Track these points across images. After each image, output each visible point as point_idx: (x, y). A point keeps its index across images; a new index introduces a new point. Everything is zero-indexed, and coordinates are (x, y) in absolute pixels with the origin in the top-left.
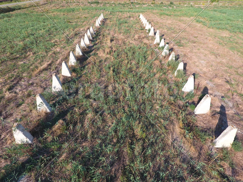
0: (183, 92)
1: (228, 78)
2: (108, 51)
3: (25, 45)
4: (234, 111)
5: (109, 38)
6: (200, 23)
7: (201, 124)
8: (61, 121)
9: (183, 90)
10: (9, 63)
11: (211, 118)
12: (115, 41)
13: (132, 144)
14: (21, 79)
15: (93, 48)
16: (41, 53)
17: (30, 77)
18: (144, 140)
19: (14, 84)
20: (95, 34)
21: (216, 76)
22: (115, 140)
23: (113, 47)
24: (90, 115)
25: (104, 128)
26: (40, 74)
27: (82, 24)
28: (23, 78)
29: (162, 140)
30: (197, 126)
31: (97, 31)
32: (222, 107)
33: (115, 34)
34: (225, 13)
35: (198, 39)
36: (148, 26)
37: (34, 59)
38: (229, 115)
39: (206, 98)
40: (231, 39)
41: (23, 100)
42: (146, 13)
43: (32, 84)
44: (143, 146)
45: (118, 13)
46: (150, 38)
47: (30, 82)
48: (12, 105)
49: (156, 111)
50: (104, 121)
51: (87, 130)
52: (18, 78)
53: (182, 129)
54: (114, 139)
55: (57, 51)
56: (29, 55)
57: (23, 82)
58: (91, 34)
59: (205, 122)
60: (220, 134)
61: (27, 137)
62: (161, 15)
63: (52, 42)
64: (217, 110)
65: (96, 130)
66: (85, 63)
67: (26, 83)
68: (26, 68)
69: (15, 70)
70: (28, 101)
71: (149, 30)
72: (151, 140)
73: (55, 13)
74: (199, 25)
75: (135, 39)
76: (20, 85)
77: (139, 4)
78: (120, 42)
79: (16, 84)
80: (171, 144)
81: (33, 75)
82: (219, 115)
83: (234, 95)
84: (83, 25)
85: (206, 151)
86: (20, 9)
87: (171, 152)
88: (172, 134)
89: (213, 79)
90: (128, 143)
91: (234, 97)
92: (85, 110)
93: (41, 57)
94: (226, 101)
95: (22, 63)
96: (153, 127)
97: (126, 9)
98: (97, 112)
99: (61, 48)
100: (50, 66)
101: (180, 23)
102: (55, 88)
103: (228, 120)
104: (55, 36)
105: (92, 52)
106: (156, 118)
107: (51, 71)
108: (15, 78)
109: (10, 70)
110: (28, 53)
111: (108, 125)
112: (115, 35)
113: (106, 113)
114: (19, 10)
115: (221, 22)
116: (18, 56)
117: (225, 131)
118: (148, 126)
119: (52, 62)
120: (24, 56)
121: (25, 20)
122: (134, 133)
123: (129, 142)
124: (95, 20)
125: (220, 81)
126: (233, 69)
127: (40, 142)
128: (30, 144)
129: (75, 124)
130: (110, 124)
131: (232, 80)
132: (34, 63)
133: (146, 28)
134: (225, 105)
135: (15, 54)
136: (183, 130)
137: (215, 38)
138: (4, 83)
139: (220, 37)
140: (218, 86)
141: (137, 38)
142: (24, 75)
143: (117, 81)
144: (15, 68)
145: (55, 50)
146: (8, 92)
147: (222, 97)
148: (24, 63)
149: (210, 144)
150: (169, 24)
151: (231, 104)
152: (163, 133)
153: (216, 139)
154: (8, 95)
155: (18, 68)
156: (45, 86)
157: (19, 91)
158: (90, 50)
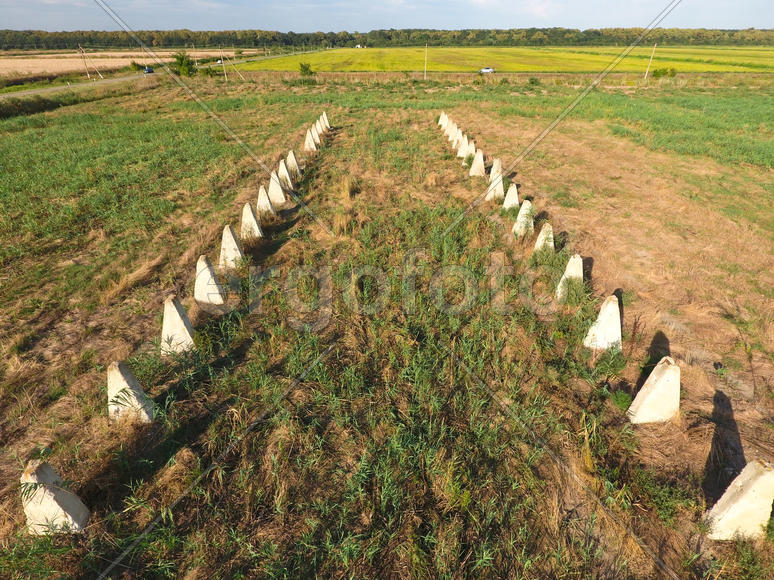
0: (589, 352)
1: (729, 304)
2: (343, 222)
3: (82, 209)
4: (762, 413)
5: (346, 184)
6: (622, 136)
7: (653, 458)
8: (185, 453)
9: (587, 342)
10: (29, 263)
11: (685, 436)
12: (364, 192)
13: (423, 530)
14: (60, 315)
15: (296, 216)
16: (133, 231)
17: (91, 308)
18: (465, 517)
19: (39, 331)
20: (302, 172)
21: (690, 297)
22: (366, 519)
23: (358, 210)
24: (283, 432)
25: (328, 475)
26: (124, 298)
27: (263, 145)
28: (68, 310)
29: (528, 516)
30: (643, 466)
31: (309, 165)
32: (720, 400)
33: (363, 173)
34: (700, 108)
35: (622, 186)
36: (465, 149)
37: (110, 251)
38: (744, 424)
39: (664, 368)
40: (725, 184)
41: (64, 384)
42: (459, 110)
43: (97, 330)
44: (462, 537)
45: (371, 111)
46: (473, 183)
47: (92, 324)
48: (26, 399)
49: (503, 414)
50: (329, 449)
51: (274, 485)
52: (52, 313)
53: (592, 474)
54: (363, 515)
55: (182, 225)
56: (94, 239)
57: (67, 325)
58: (291, 173)
59: (667, 452)
60: (722, 490)
61: (66, 509)
62: (504, 114)
63: (170, 197)
64: (702, 407)
65: (301, 482)
66: (270, 261)
67: (78, 327)
68: (80, 278)
69: (46, 287)
70: (79, 385)
71: (470, 160)
72: (490, 515)
73: (181, 113)
74: (622, 143)
75: (426, 187)
76: (58, 334)
77: (436, 84)
78: (380, 196)
79: (46, 330)
80: (557, 528)
81: (102, 301)
82: (713, 425)
83: (754, 359)
84: (266, 146)
85: (679, 551)
86: (75, 102)
87: (559, 558)
88: (561, 494)
89: (681, 306)
90: (410, 529)
91: (755, 364)
92: (268, 416)
93: (132, 244)
94: (730, 378)
95: (70, 262)
96: (494, 471)
97: (398, 100)
98: (306, 421)
99: (197, 216)
100: (159, 271)
101: (562, 138)
102: (169, 341)
103: (744, 443)
104: (177, 180)
105: (292, 226)
106: (505, 437)
107: (162, 287)
108: (43, 312)
109: (28, 287)
110: (92, 233)
111: (343, 464)
112: (363, 177)
113: (336, 424)
114: (72, 108)
115: (689, 133)
116: (59, 241)
117: (738, 482)
118: (480, 466)
119: (167, 259)
120: (76, 243)
121: (87, 135)
122: (430, 493)
123: (414, 525)
124: (302, 132)
125: (703, 313)
126: (741, 273)
127: (110, 528)
128: (77, 537)
129: (233, 462)
130: (350, 461)
131: (741, 309)
132: (107, 264)
133: (459, 154)
134: (727, 392)
135: (50, 236)
136: (595, 480)
137: (675, 182)
138: (7, 328)
139: (690, 178)
140: (698, 328)
141: (434, 183)
142: (73, 301)
143: (371, 317)
144: (46, 278)
145: (177, 223)
146: (16, 359)
147: (717, 365)
148: (77, 263)
149: (690, 527)
150: (530, 140)
151: (747, 390)
152: (529, 490)
153: (709, 507)
154: (17, 368)
155: (57, 279)
156: (138, 337)
157: (54, 355)
158: (285, 221)
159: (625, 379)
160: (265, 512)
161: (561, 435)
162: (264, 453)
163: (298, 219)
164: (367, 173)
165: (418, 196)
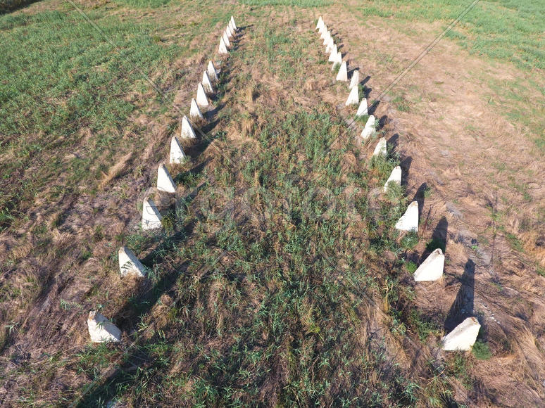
0: (397, 232)
1: (491, 196)
2: (249, 126)
3: (71, 109)
4: (491, 275)
5: (250, 90)
6: (453, 39)
7: (423, 303)
8: (166, 297)
9: (397, 226)
10: (46, 156)
11: (443, 290)
12: (262, 96)
13: (295, 345)
14: (77, 196)
15: (216, 118)
16: (109, 129)
17: (94, 193)
19: (65, 209)
20: (218, 76)
21: (470, 192)
22: (265, 336)
23: (258, 113)
24: (218, 284)
25: (244, 310)
26: (112, 186)
28: (79, 194)
29: (350, 336)
30: (416, 307)
31: (223, 68)
32: (470, 266)
33: (261, 77)
35: (442, 91)
37: (97, 146)
38: (479, 282)
39: (436, 255)
40: (516, 89)
41: (88, 249)
43: (101, 210)
44: (315, 348)
45: (267, 9)
47: (96, 205)
48: (69, 259)
49: (342, 274)
50: (245, 295)
51: (215, 316)
52: (70, 196)
53: (387, 314)
54: (263, 334)
55: (141, 124)
56: (84, 136)
57: (82, 206)
58: (212, 82)
59: (431, 300)
60: (453, 328)
61: (110, 332)
62: (368, 13)
63: (129, 98)
64: (457, 271)
65: (230, 315)
66: (202, 158)
67: (88, 208)
68: (82, 169)
69: (62, 175)
70: (98, 249)
71: (338, 67)
72: (331, 337)
74: (450, 46)
75: (305, 91)
76: (77, 212)
78: (274, 99)
79: (69, 209)
80: (364, 343)
81: (99, 187)
82: (460, 284)
83: (497, 237)
85: (426, 356)
87: (363, 359)
88: (369, 324)
89: (461, 198)
90: (288, 343)
91: (496, 241)
92: (209, 273)
93: (110, 141)
94: (479, 251)
95: (73, 156)
96: (334, 310)
98: (232, 279)
99: (149, 116)
100: (131, 164)
102: (147, 222)
103: (476, 294)
104: (131, 81)
105: (214, 127)
106: (343, 290)
107: (135, 177)
108: (65, 196)
109: (50, 176)
110: (82, 131)
111: (252, 304)
112: (261, 81)
113: (248, 279)
116: (61, 137)
118: (327, 308)
119: (135, 154)
120: (73, 139)
121: (59, 34)
122: (299, 322)
123: (290, 340)
125: (474, 204)
126: (506, 171)
128: (116, 344)
129: (192, 304)
130: (256, 302)
131: (499, 199)
132: (96, 158)
134: (475, 260)
135: (54, 133)
136: (388, 318)
138: (46, 208)
139: (492, 83)
140: (469, 213)
141: (311, 88)
142: (81, 188)
143: (268, 204)
144: (61, 169)
145: (136, 122)
146: (56, 231)
147: (474, 241)
148: (78, 157)
149: (434, 344)
150: (383, 43)
151: (487, 258)
152: (352, 323)
153: (445, 335)
154: (59, 237)
155: (67, 169)
156: (127, 216)
157: (79, 228)
158: (209, 122)
159: (416, 251)
160: (212, 332)
161: (374, 288)
162: (209, 297)
163: (218, 121)
164: (264, 77)
165: (300, 101)
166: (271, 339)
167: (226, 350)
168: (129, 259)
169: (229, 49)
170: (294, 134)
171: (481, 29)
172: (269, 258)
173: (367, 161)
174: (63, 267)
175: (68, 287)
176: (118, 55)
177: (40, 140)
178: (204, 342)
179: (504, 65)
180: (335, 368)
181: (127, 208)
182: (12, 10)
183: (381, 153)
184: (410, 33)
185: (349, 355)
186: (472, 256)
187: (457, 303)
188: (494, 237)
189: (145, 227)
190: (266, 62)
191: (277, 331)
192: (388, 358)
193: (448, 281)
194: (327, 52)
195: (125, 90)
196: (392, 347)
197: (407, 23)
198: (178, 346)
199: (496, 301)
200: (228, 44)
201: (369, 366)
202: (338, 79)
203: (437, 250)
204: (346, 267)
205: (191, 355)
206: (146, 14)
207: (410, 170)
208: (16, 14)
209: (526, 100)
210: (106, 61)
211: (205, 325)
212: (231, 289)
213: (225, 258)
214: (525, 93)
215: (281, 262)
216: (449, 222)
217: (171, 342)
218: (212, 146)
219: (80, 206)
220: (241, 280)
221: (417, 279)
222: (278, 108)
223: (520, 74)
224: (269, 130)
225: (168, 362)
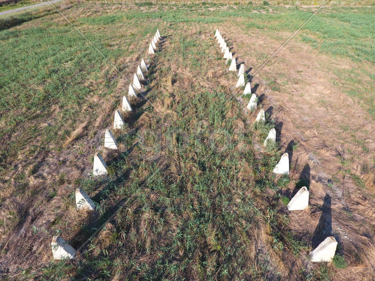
0: (274, 175)
1: (340, 149)
2: (169, 102)
3: (46, 93)
4: (343, 205)
5: (170, 78)
6: (307, 43)
7: (295, 226)
8: (109, 225)
9: (275, 171)
10: (27, 125)
11: (309, 217)
12: (178, 82)
13: (203, 259)
14: (48, 152)
16: (72, 106)
17: (59, 150)
18: (219, 255)
19: (39, 162)
20: (148, 69)
21: (324, 146)
22: (181, 253)
23: (175, 94)
24: (147, 215)
25: (166, 234)
26: (73, 145)
27: (128, 50)
28: (49, 151)
29: (243, 252)
30: (290, 230)
31: (151, 64)
32: (327, 199)
33: (178, 69)
35: (302, 76)
36: (228, 55)
37: (63, 117)
38: (335, 211)
40: (352, 75)
41: (54, 190)
43: (64, 162)
44: (217, 261)
45: (181, 24)
46: (231, 75)
47: (61, 159)
48: (40, 198)
49: (237, 206)
50: (166, 223)
51: (145, 238)
52: (43, 153)
53: (270, 235)
54: (180, 251)
55: (94, 102)
56: (54, 110)
57: (51, 159)
58: (144, 73)
59: (301, 224)
61: (68, 252)
62: (249, 27)
63: (86, 84)
64: (319, 202)
65: (156, 238)
66: (136, 125)
67: (55, 161)
68: (52, 133)
69: (38, 138)
70: (61, 190)
71: (230, 62)
73: (85, 26)
74: (306, 47)
75: (208, 78)
76: (47, 164)
78: (186, 84)
79: (42, 162)
80: (254, 257)
81: (64, 145)
82: (321, 212)
83: (346, 178)
84: (130, 50)
85: (299, 266)
86: (31, 19)
87: (253, 270)
88: (257, 243)
89: (319, 150)
90: (197, 258)
91: (346, 180)
92: (140, 207)
93: (73, 113)
94: (333, 188)
95: (46, 124)
96: (231, 233)
97: (195, 17)
98: (157, 211)
99: (100, 96)
100: (87, 130)
101: (277, 45)
102: (97, 171)
103: (333, 220)
104: (89, 74)
105: (145, 103)
106: (236, 217)
107: (89, 139)
108: (39, 152)
109: (29, 139)
110: (53, 107)
111: (171, 229)
112: (178, 72)
113: (168, 211)
114: (30, 22)
116: (39, 112)
117: (323, 243)
118: (226, 231)
119: (90, 123)
120: (46, 113)
121: (40, 43)
122: (205, 242)
123: (199, 256)
124: (147, 41)
125: (328, 154)
126: (349, 131)
127: (84, 256)
128: (72, 260)
129: (128, 229)
130: (174, 228)
131: (345, 151)
132: (62, 125)
133: (224, 57)
134: (331, 195)
135: (34, 109)
136: (270, 237)
138: (25, 161)
140: (325, 161)
141: (212, 76)
142: (51, 147)
143: (182, 157)
144: (37, 133)
145: (91, 100)
146: (32, 178)
147: (329, 181)
148: (49, 125)
149: (304, 257)
150: (260, 45)
151: (339, 193)
152: (244, 242)
153: (312, 250)
154: (34, 182)
155: (42, 134)
156: (82, 166)
157: (48, 175)
158: (141, 100)
159: (288, 189)
160: (142, 250)
161: (259, 216)
162: (140, 224)
163: (148, 98)
164: (180, 69)
165: (204, 85)
166: (186, 255)
167: (152, 265)
168: (83, 197)
169: (155, 51)
170: (201, 107)
171: (326, 35)
172: (184, 195)
173: (251, 125)
174: (36, 204)
175: (39, 219)
176: (80, 55)
177: (23, 114)
178: (137, 258)
179: (343, 59)
180: (233, 276)
181: (83, 160)
182: (9, 27)
183: (261, 120)
184: (278, 39)
185: (243, 266)
186: (329, 192)
187: (320, 226)
188: (344, 178)
189: (95, 174)
190: (181, 59)
191: (190, 249)
192: (271, 268)
193: (312, 210)
194: (222, 52)
195: (84, 79)
196: (274, 260)
197: (276, 32)
198: (118, 262)
199: (348, 224)
200: (155, 48)
201: (258, 274)
202: (230, 69)
203: (303, 187)
204: (239, 200)
205: (127, 268)
206: (100, 29)
207: (282, 131)
208: (11, 30)
209: (359, 82)
210: (71, 60)
211: (137, 245)
212: (156, 218)
213: (152, 196)
214: (359, 78)
215: (192, 198)
216: (311, 168)
217: (112, 259)
218: (143, 116)
219: (50, 159)
220: (163, 211)
221: (289, 209)
222: (189, 90)
223: (355, 65)
224: (183, 105)
225: (109, 274)
